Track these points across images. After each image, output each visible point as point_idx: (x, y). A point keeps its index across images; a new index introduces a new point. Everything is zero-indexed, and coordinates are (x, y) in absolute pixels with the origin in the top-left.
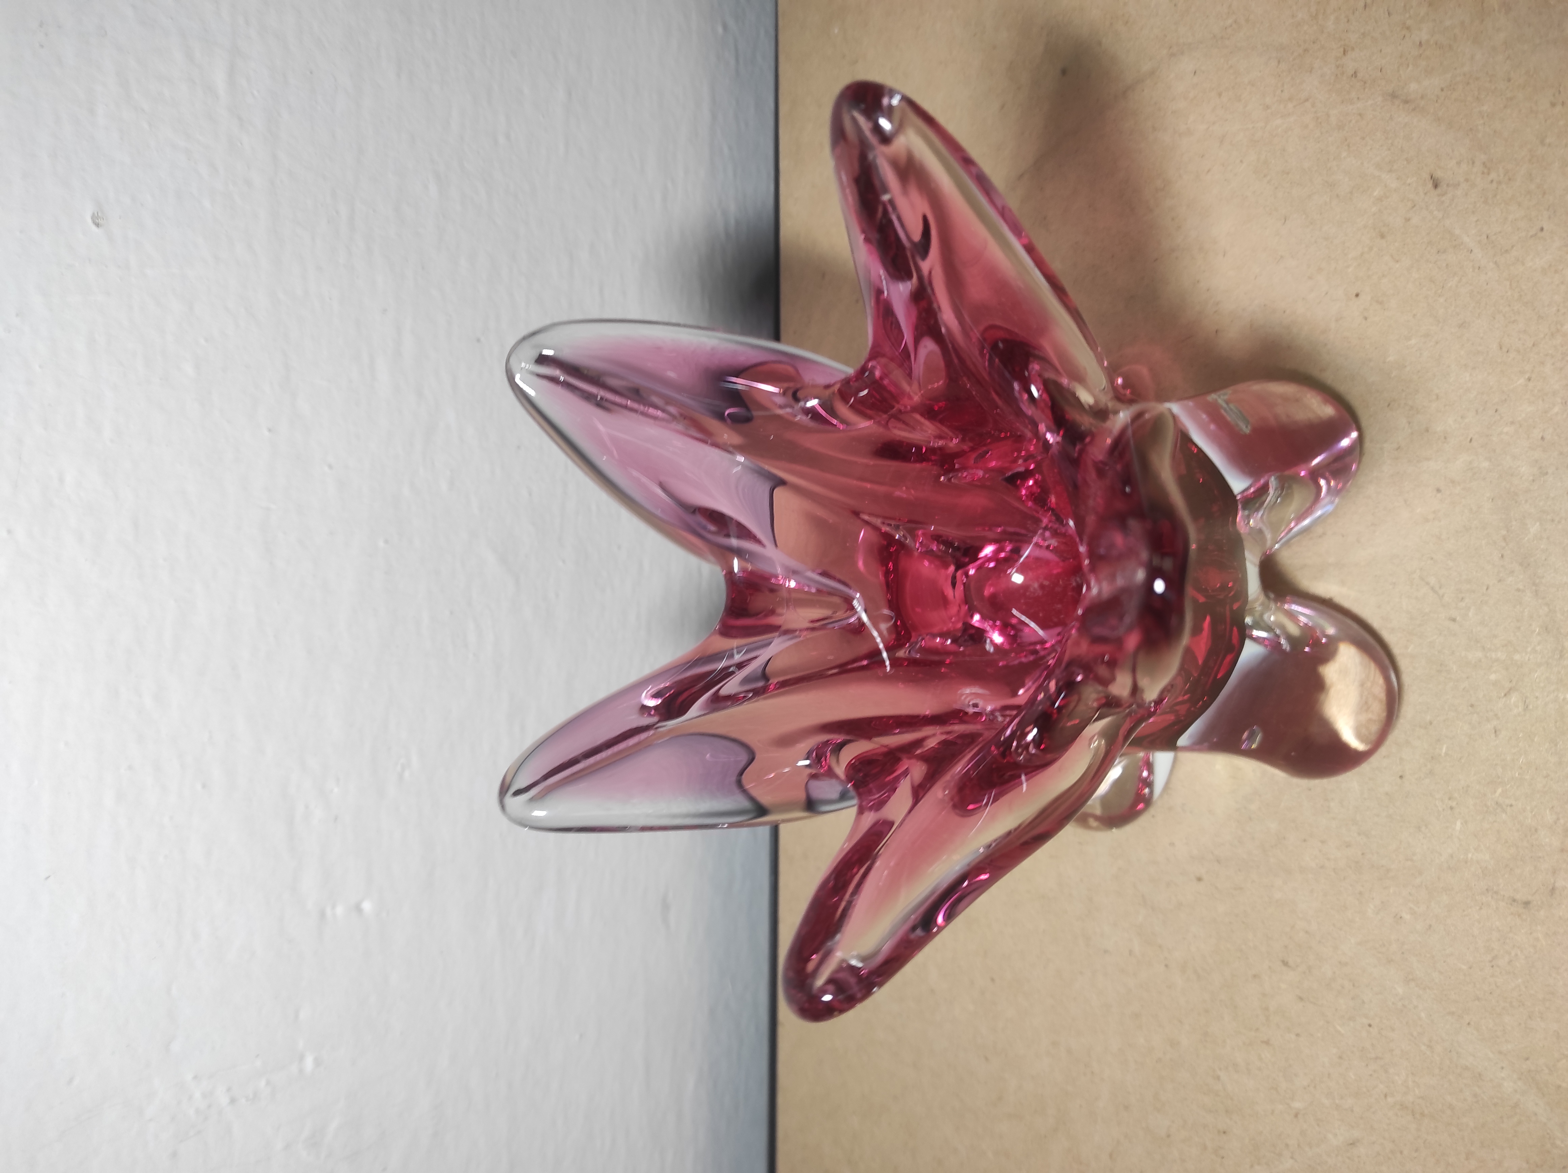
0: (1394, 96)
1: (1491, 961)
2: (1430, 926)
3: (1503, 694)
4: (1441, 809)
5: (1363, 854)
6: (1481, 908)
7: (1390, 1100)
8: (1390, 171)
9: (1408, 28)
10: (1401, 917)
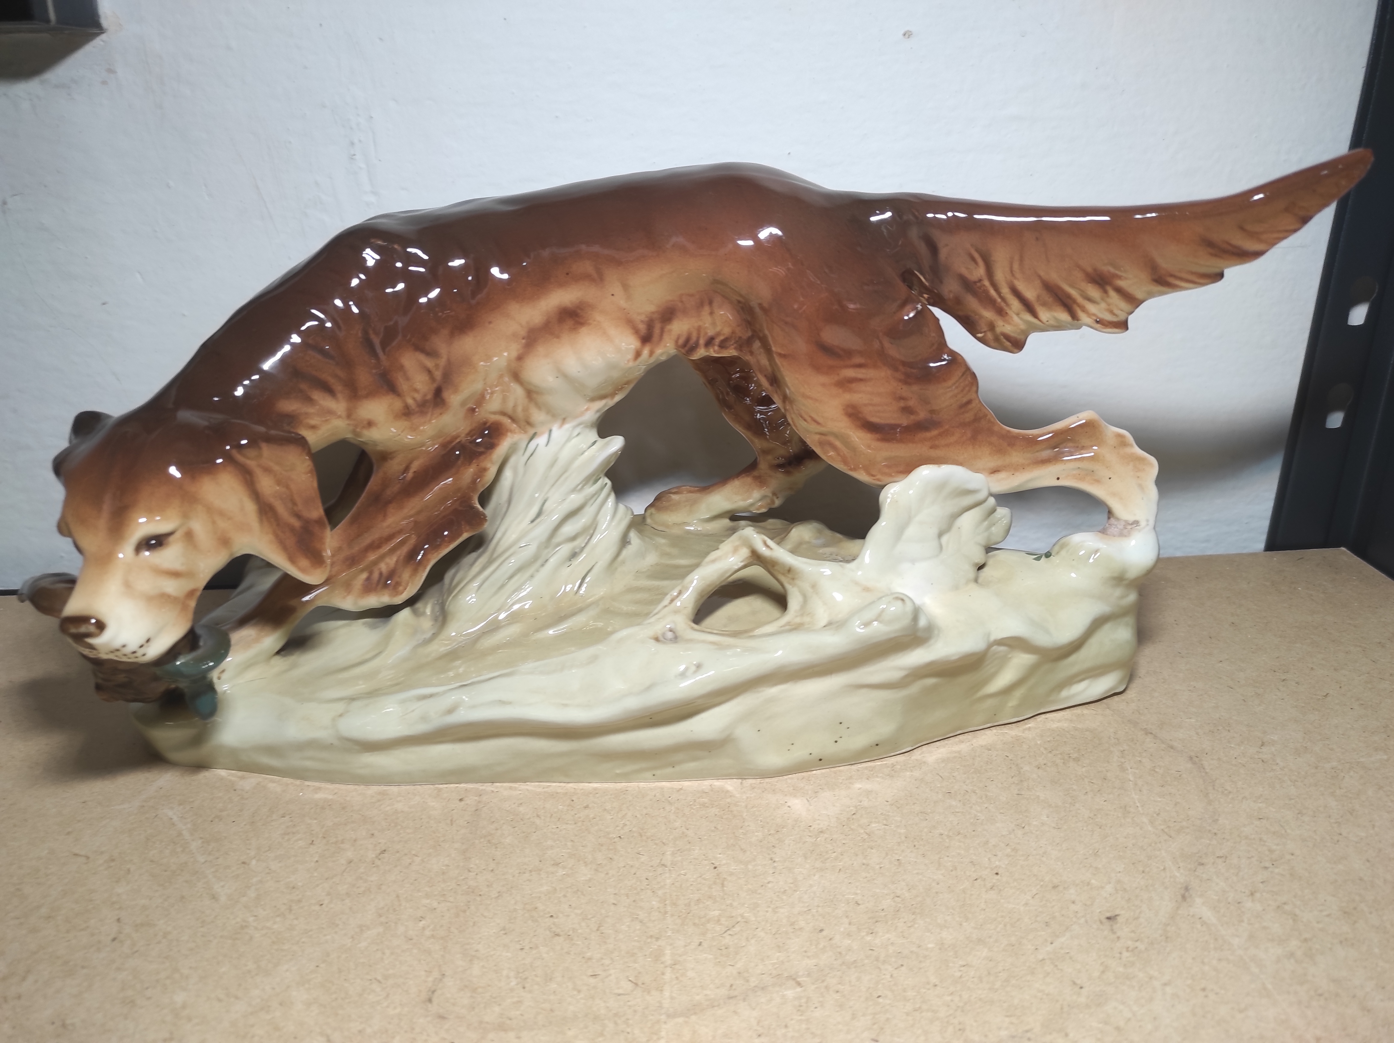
0: (1187, 889)
1: (376, 979)
2: (411, 939)
3: (630, 979)
4: (521, 943)
5: (480, 895)
6: (426, 971)
7: (251, 919)
8: (1116, 890)
9: (1252, 894)
10: (421, 921)
